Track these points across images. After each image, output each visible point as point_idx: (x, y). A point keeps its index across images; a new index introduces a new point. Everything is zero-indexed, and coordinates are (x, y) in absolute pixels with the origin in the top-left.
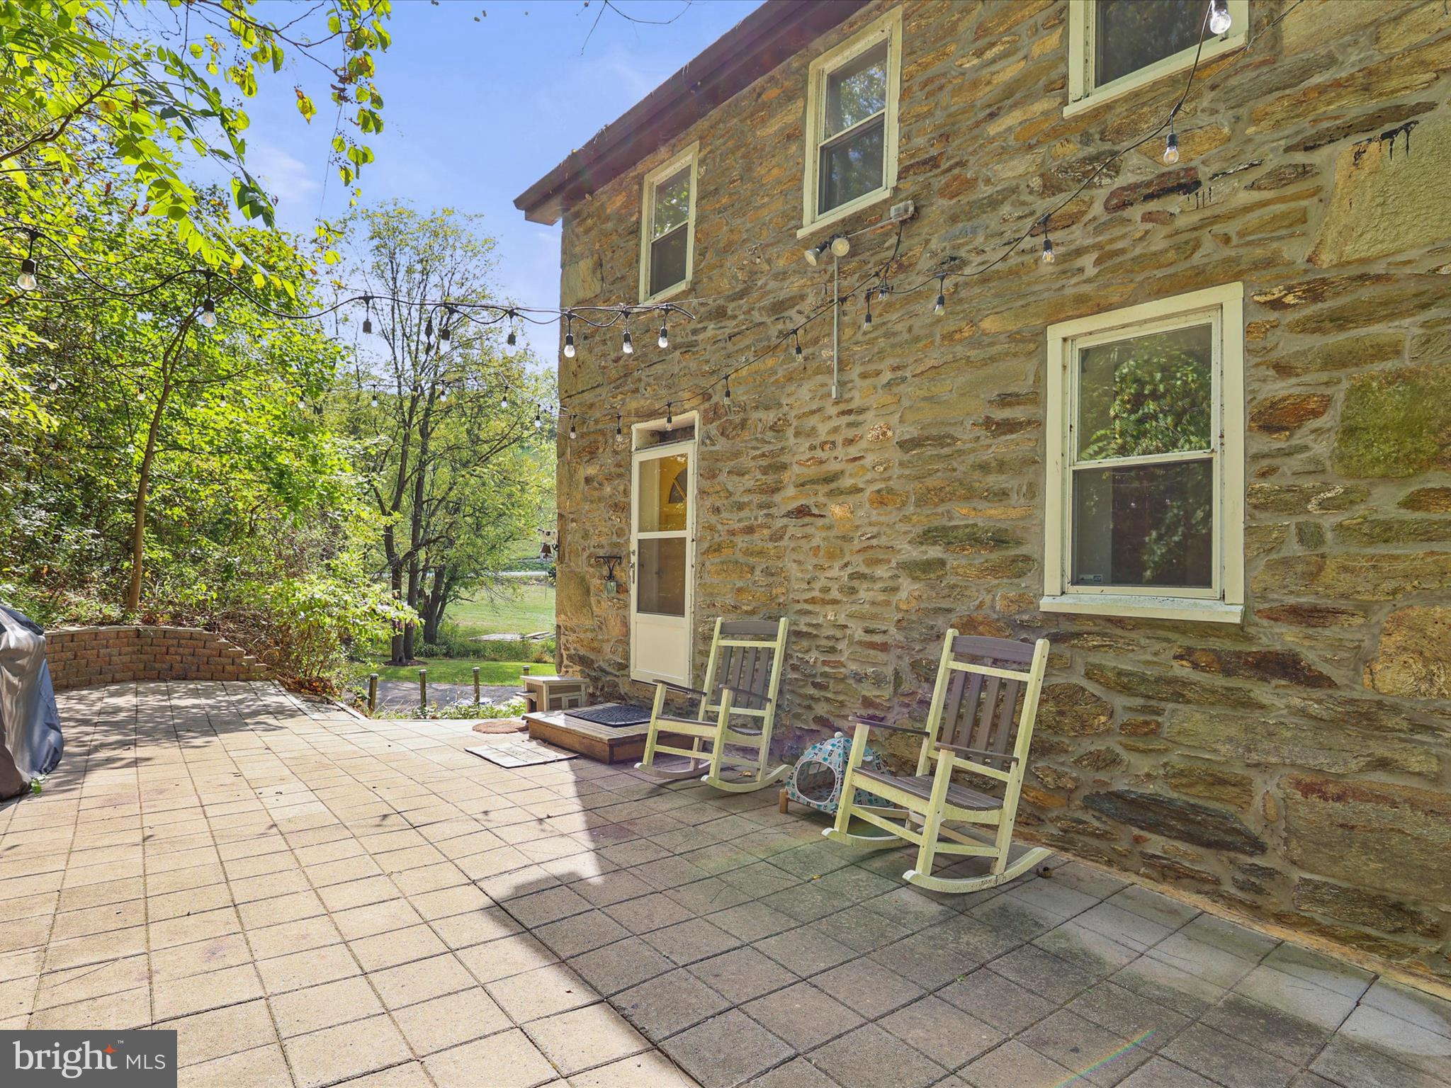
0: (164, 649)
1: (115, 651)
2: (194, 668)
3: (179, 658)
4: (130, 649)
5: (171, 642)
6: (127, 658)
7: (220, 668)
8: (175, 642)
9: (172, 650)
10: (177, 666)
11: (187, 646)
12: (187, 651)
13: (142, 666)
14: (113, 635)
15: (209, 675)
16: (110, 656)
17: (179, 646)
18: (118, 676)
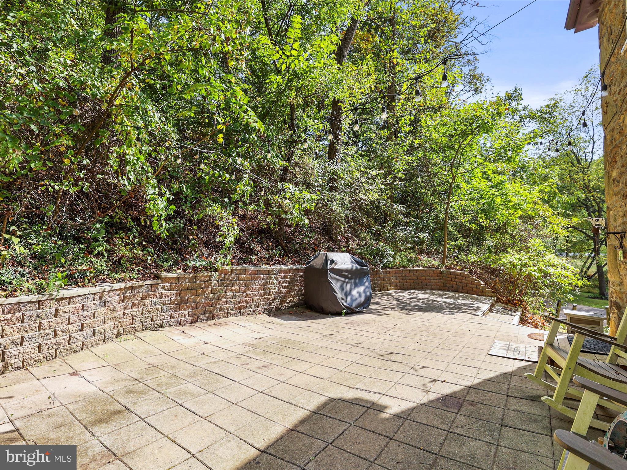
0: (450, 279)
1: (432, 278)
2: (461, 288)
3: (455, 283)
4: (438, 278)
5: (453, 276)
6: (436, 281)
7: (471, 289)
8: (454, 276)
9: (453, 279)
10: (454, 286)
11: (458, 279)
12: (458, 280)
13: (442, 285)
14: (432, 272)
15: (466, 291)
16: (430, 279)
17: (456, 278)
18: (433, 287)
